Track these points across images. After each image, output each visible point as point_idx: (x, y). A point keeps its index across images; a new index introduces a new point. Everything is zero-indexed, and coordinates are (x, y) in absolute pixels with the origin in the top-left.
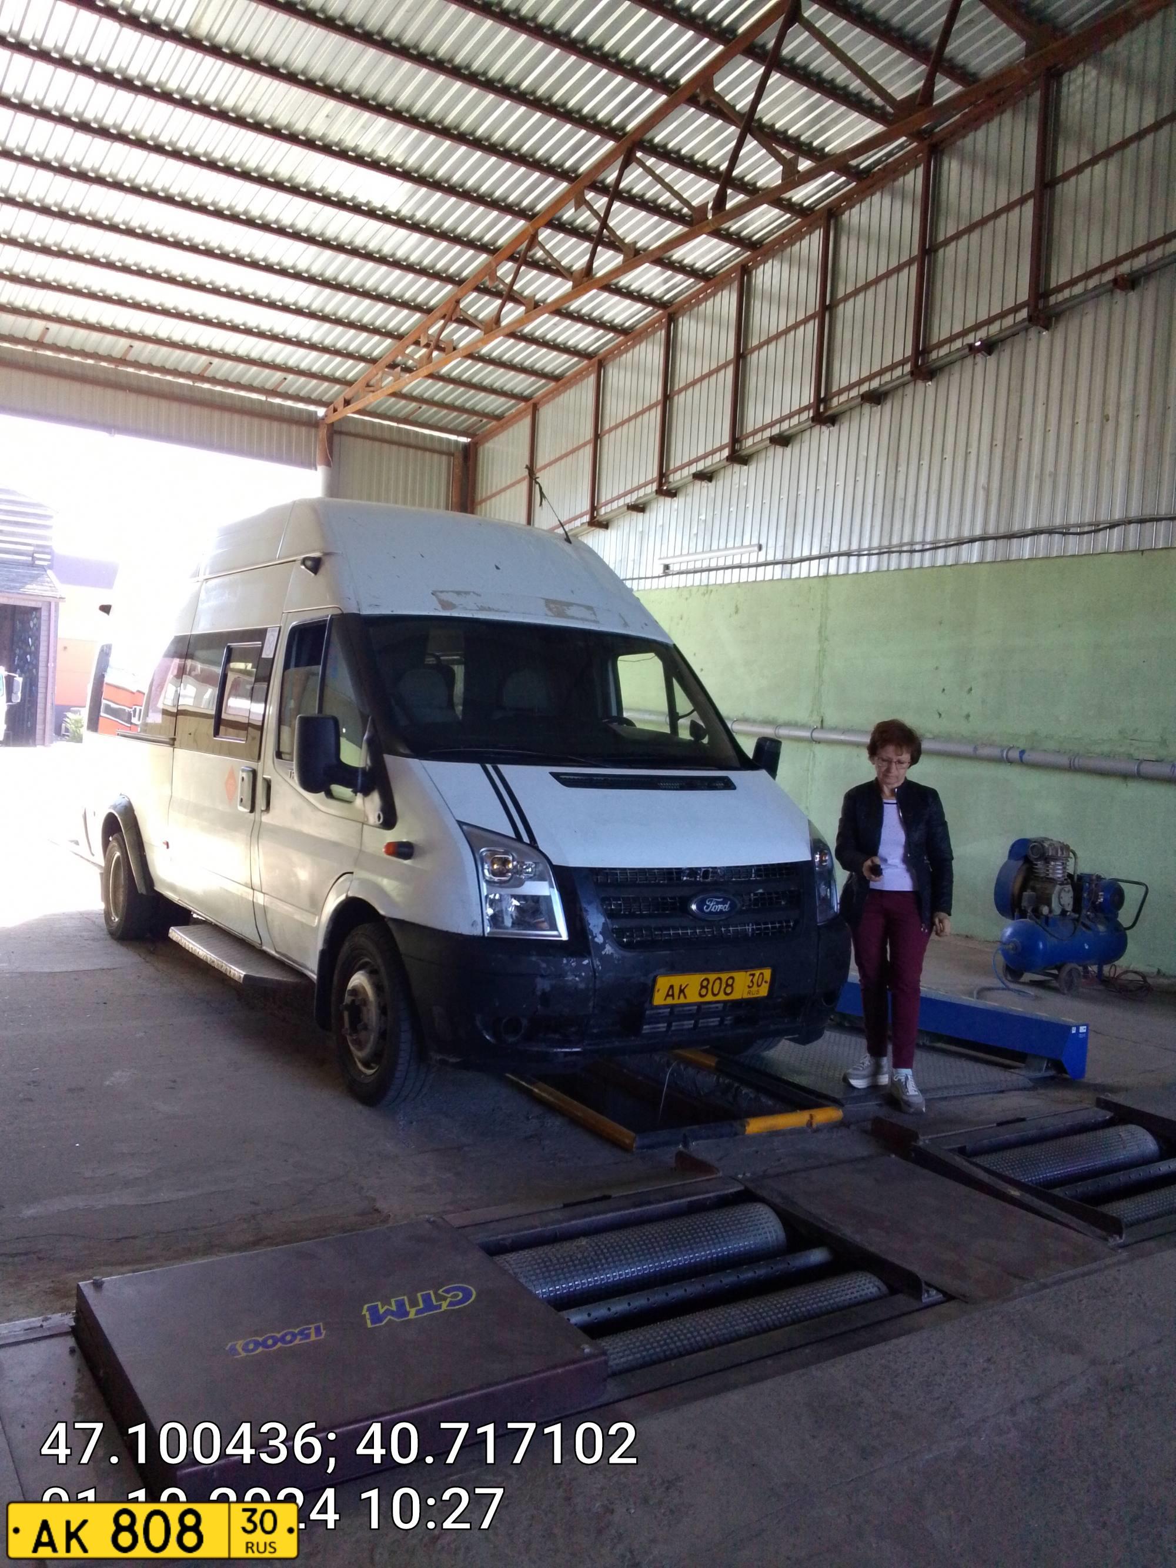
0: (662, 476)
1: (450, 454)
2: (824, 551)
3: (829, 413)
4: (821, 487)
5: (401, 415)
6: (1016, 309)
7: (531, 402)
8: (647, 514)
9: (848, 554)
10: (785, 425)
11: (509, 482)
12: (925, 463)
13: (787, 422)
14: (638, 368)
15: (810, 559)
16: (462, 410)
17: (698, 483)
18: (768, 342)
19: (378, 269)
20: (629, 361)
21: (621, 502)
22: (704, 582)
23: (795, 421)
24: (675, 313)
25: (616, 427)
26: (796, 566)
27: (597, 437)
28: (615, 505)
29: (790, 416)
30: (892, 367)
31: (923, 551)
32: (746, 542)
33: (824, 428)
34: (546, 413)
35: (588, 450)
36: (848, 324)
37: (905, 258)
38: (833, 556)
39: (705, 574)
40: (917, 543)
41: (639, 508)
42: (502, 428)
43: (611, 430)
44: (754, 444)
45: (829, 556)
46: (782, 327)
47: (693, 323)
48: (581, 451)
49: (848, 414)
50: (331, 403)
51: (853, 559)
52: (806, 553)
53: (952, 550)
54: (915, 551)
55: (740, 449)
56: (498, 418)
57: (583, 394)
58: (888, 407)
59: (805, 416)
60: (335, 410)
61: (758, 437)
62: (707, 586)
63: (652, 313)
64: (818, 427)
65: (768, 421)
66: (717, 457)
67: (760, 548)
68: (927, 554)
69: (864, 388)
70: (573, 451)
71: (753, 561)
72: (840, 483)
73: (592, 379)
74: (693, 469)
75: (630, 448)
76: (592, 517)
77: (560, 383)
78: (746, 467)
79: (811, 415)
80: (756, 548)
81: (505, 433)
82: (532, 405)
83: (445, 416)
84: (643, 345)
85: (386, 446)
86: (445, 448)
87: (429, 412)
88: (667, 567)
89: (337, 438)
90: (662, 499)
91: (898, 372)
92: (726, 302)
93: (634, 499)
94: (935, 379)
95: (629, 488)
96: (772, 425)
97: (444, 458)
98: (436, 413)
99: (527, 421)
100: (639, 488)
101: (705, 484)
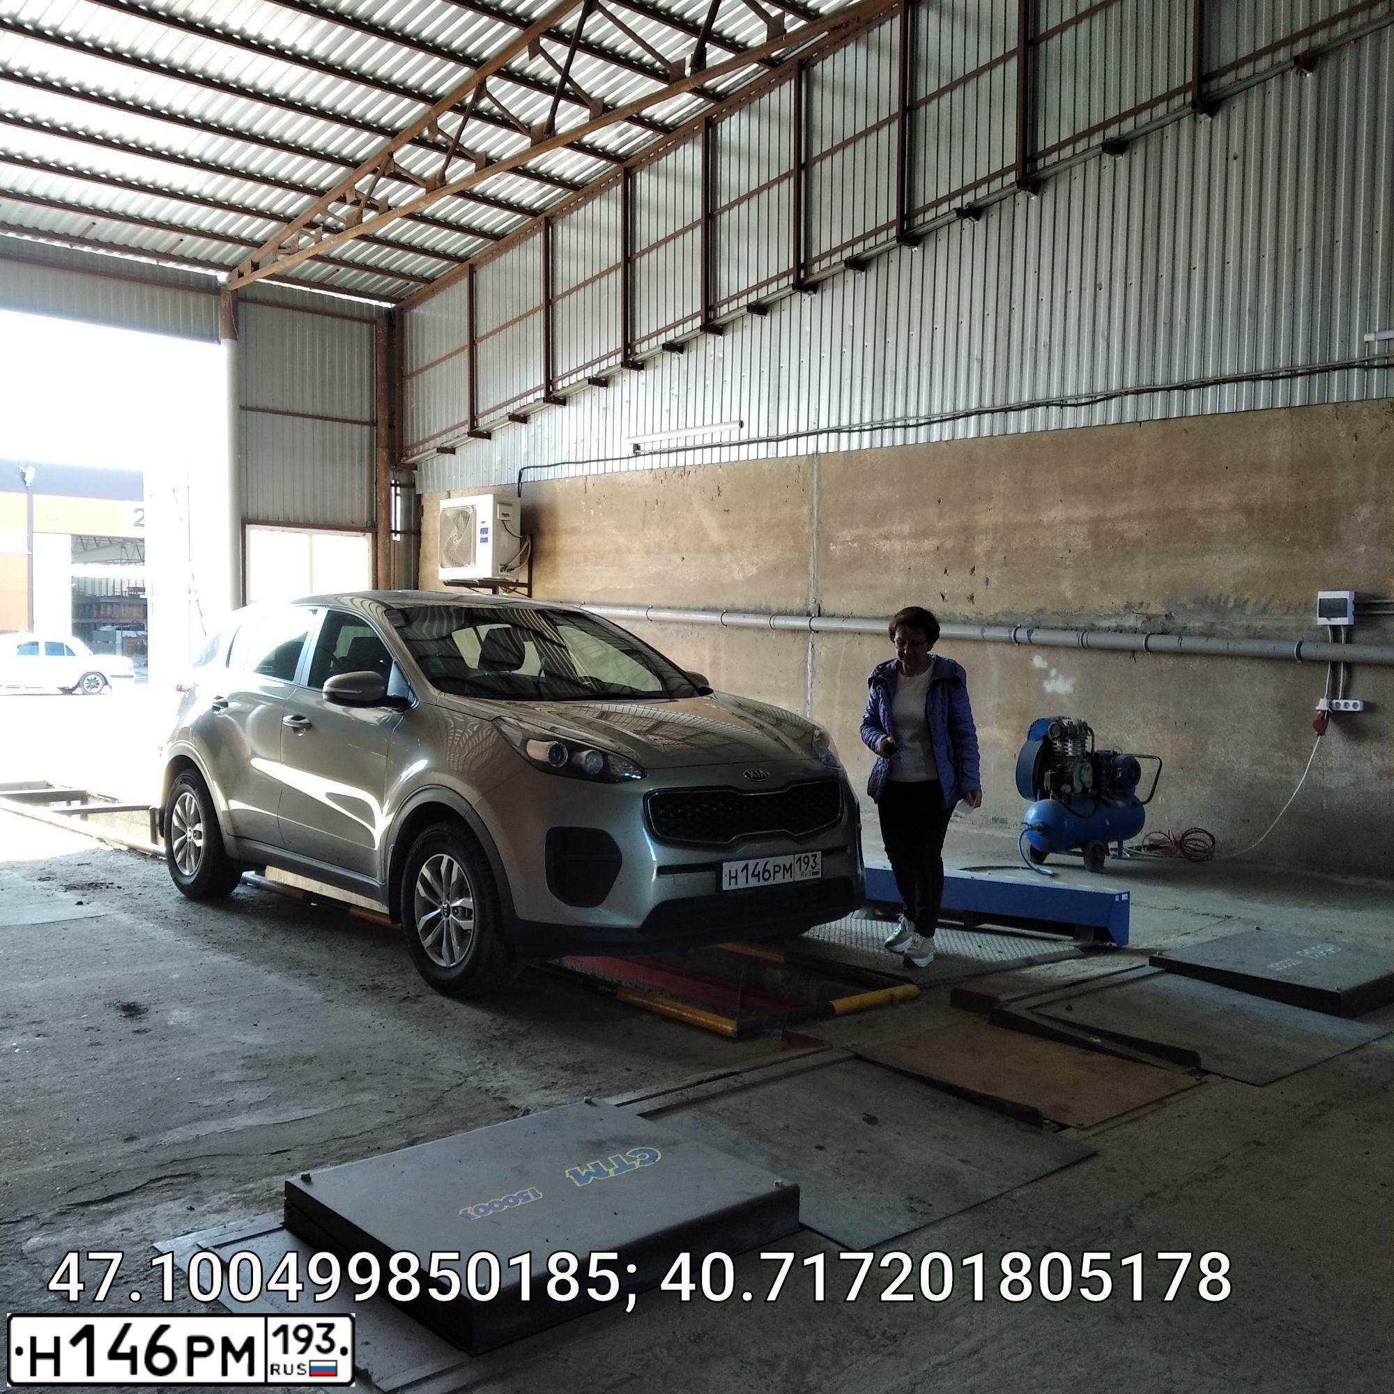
0: (628, 346)
1: (370, 321)
2: (812, 428)
3: (811, 279)
4: (805, 359)
5: (315, 278)
6: (1003, 173)
7: (468, 262)
8: (611, 389)
9: (839, 431)
10: (763, 292)
11: (444, 353)
12: (915, 333)
13: (765, 288)
14: (592, 227)
15: (797, 436)
16: (386, 272)
17: (667, 354)
18: (739, 202)
19: (298, 119)
20: (581, 219)
21: (581, 375)
22: (681, 463)
23: (773, 287)
24: (633, 167)
25: (570, 292)
26: (782, 444)
27: (549, 303)
28: (573, 379)
29: (768, 282)
30: (876, 232)
31: (917, 426)
32: (726, 418)
33: (805, 296)
34: (486, 276)
35: (539, 317)
36: (826, 184)
37: (884, 115)
38: (821, 432)
39: (681, 454)
40: (910, 418)
41: (601, 382)
42: (434, 292)
43: (564, 295)
44: (729, 312)
45: (818, 433)
46: (754, 186)
47: (653, 179)
48: (530, 319)
49: (830, 281)
50: (235, 266)
51: (844, 436)
52: (793, 430)
53: (948, 424)
54: (909, 426)
55: (715, 317)
56: (429, 280)
57: (529, 256)
58: (872, 274)
59: (784, 282)
60: (241, 275)
61: (734, 305)
62: (684, 467)
63: (605, 167)
64: (798, 294)
65: (743, 287)
66: (688, 326)
67: (741, 424)
68: (922, 429)
69: (847, 253)
70: (520, 319)
71: (735, 439)
72: (826, 354)
73: (539, 238)
74: (662, 339)
75: (588, 315)
76: (548, 392)
77: (501, 242)
78: (721, 338)
79: (791, 281)
80: (737, 425)
81: (437, 297)
82: (468, 266)
83: (367, 279)
84: (597, 201)
85: (297, 314)
86: (366, 315)
87: (347, 276)
88: (637, 447)
89: (241, 306)
90: (626, 371)
91: (882, 237)
92: (690, 156)
93: (595, 372)
94: (921, 245)
95: (588, 360)
96: (748, 292)
97: (365, 326)
98: (356, 276)
99: (464, 283)
100: (600, 360)
101: (675, 355)
